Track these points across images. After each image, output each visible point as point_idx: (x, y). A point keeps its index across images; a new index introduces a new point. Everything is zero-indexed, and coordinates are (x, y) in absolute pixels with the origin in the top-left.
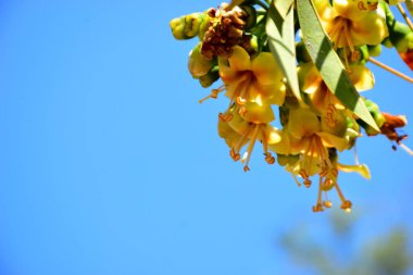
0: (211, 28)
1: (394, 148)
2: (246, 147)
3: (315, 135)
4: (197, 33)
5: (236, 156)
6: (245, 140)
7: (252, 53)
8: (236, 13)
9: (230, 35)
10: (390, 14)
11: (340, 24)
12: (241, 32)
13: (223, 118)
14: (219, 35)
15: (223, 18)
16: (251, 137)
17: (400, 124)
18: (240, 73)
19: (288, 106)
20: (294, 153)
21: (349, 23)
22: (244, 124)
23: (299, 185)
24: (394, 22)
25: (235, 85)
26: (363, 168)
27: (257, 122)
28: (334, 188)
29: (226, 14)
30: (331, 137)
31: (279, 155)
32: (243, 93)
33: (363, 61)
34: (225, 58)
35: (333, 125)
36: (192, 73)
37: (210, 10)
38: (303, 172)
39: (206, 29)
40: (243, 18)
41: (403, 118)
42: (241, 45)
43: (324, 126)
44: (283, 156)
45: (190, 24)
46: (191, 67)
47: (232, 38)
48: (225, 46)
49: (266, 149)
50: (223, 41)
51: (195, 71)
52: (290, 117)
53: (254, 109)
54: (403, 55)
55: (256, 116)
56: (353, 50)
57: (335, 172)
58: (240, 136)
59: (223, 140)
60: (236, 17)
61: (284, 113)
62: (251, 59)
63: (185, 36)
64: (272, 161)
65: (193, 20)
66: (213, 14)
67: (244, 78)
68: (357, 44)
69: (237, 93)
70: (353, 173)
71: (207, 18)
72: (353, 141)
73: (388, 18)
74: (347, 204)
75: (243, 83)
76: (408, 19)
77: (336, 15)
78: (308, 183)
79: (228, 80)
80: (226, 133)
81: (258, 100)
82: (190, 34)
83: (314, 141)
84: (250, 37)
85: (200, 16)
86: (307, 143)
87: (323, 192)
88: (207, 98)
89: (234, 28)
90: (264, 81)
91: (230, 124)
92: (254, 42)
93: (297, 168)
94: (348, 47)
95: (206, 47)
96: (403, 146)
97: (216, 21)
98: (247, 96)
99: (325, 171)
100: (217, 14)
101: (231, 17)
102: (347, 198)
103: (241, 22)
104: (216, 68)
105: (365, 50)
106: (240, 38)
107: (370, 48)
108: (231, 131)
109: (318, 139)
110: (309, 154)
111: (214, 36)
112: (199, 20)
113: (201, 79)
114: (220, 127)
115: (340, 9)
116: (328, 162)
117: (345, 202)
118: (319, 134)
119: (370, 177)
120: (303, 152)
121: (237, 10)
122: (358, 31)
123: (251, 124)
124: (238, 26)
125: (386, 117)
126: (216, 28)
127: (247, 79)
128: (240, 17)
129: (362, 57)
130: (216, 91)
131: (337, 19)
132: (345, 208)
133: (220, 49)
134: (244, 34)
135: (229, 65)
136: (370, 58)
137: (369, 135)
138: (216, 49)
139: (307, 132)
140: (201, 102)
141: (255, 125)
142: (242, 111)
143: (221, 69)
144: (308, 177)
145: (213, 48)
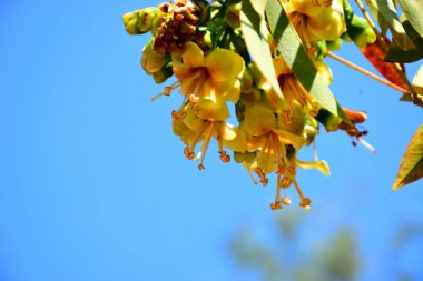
0: (163, 24)
1: (354, 144)
2: (200, 145)
3: (271, 132)
4: (150, 29)
5: (190, 155)
6: (200, 137)
7: (206, 49)
8: (189, 9)
9: (183, 31)
10: (349, 8)
11: (296, 19)
12: (194, 28)
13: (177, 116)
14: (171, 31)
15: (175, 14)
16: (206, 134)
17: (360, 120)
18: (194, 70)
19: (244, 103)
20: (251, 151)
21: (306, 18)
22: (198, 122)
23: (256, 183)
24: (352, 15)
25: (189, 81)
26: (322, 164)
27: (212, 120)
28: (293, 184)
29: (179, 9)
30: (286, 133)
31: (236, 153)
32: (196, 90)
33: (321, 57)
34: (178, 54)
35: (289, 123)
36: (145, 69)
37: (162, 5)
38: (259, 171)
39: (159, 25)
40: (196, 13)
41: (365, 116)
42: (195, 41)
43: (281, 123)
44: (240, 153)
45: (143, 19)
46: (144, 63)
47: (185, 34)
48: (178, 42)
49: (221, 147)
50: (176, 38)
51: (148, 67)
52: (246, 115)
53: (209, 106)
54: (364, 49)
55: (211, 114)
56: (309, 46)
57: (292, 170)
58: (193, 133)
59: (179, 137)
60: (189, 12)
61: (240, 110)
62: (205, 55)
63: (137, 30)
64: (227, 159)
65: (146, 14)
66: (165, 9)
67: (198, 75)
68: (313, 39)
69: (190, 90)
70: (312, 170)
71: (160, 13)
72: (311, 138)
73: (346, 12)
74: (306, 202)
75: (197, 80)
76: (367, 14)
77: (293, 10)
78: (265, 181)
79: (182, 77)
80: (181, 130)
81: (212, 96)
82: (142, 30)
83: (271, 138)
84: (204, 32)
85: (153, 11)
86: (264, 140)
87: (282, 190)
88: (160, 95)
89: (186, 24)
90: (219, 78)
91: (185, 121)
92: (208, 38)
93: (255, 165)
95: (158, 43)
96: (363, 141)
97: (169, 17)
99: (281, 170)
100: (169, 10)
101: (184, 13)
102: (305, 196)
103: (194, 17)
104: (170, 64)
105: (323, 45)
106: (193, 34)
107: (329, 43)
108: (186, 128)
109: (275, 136)
110: (267, 151)
111: (166, 32)
112: (152, 15)
113: (155, 75)
114: (174, 123)
115: (297, 3)
116: (285, 159)
117: (304, 200)
118: (276, 131)
119: (329, 173)
120: (260, 149)
121: (190, 5)
122: (315, 26)
123: (206, 121)
124: (191, 22)
126: (168, 24)
127: (202, 76)
128: (193, 13)
129: (320, 52)
130: (169, 88)
131: (293, 14)
132: (304, 206)
133: (173, 45)
134: (197, 29)
135: (182, 61)
136: (330, 53)
137: (328, 131)
138: (169, 45)
139: (263, 129)
140: (153, 99)
141: (210, 122)
142: (196, 109)
143: (175, 66)
144: (264, 175)
145: (165, 44)
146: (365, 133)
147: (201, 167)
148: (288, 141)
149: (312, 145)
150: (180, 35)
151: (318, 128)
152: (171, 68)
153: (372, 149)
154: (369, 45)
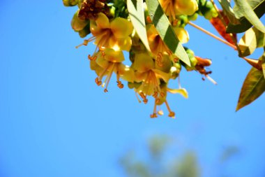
0: (85, 1)
1: (203, 79)
2: (105, 78)
3: (151, 71)
4: (77, 4)
5: (99, 83)
6: (105, 72)
7: (111, 17)
9: (96, 6)
12: (103, 4)
13: (91, 58)
14: (89, 5)
16: (109, 70)
17: (207, 64)
18: (103, 30)
19: (134, 52)
20: (138, 81)
22: (105, 63)
23: (140, 102)
25: (100, 37)
26: (182, 90)
27: (114, 61)
30: (160, 71)
31: (129, 83)
32: (103, 43)
33: (184, 25)
34: (93, 20)
35: (161, 65)
36: (73, 28)
38: (142, 94)
39: (82, 1)
41: (210, 62)
42: (104, 13)
43: (156, 65)
44: (131, 83)
46: (73, 24)
47: (98, 8)
48: (93, 12)
49: (118, 78)
50: (92, 10)
51: (75, 27)
52: (135, 59)
54: (212, 20)
55: (113, 58)
57: (164, 94)
58: (102, 69)
61: (132, 57)
62: (110, 22)
63: (70, 4)
64: (122, 86)
67: (105, 33)
68: (177, 14)
70: (177, 94)
72: (176, 75)
74: (172, 114)
75: (104, 37)
78: (146, 101)
79: (96, 34)
80: (95, 67)
82: (73, 4)
83: (150, 74)
84: (111, 7)
86: (146, 75)
88: (81, 45)
89: (99, 2)
90: (118, 36)
91: (97, 61)
92: (113, 11)
94: (172, 16)
95: (81, 13)
96: (209, 77)
98: (107, 45)
99: (156, 94)
102: (172, 110)
105: (185, 18)
106: (102, 8)
107: (189, 17)
108: (97, 66)
109: (153, 73)
110: (147, 82)
111: (86, 6)
113: (80, 32)
114: (91, 63)
116: (159, 87)
118: (153, 70)
119: (187, 97)
120: (144, 80)
123: (110, 62)
125: (198, 60)
126: (88, 1)
127: (108, 34)
129: (182, 22)
130: (87, 41)
132: (171, 116)
133: (90, 14)
134: (106, 5)
135: (96, 25)
136: (190, 22)
137: (188, 70)
138: (88, 14)
139: (146, 69)
140: (77, 47)
141: (113, 63)
143: (92, 29)
144: (145, 97)
145: (85, 14)
146: (210, 72)
147: (106, 90)
148: (160, 76)
149: (177, 78)
150: (95, 8)
151: (180, 69)
153: (214, 82)
154: (214, 18)
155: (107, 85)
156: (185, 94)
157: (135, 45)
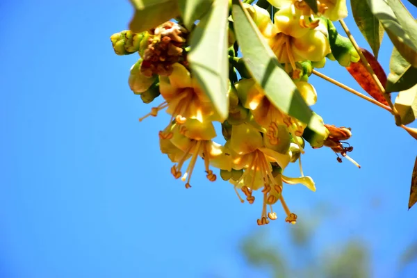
0: (150, 46)
1: (339, 160)
2: (187, 162)
3: (258, 150)
4: (138, 49)
5: (177, 174)
8: (176, 31)
9: (170, 53)
10: (333, 28)
11: (281, 40)
12: (180, 50)
13: (164, 136)
14: (158, 53)
15: (162, 36)
16: (193, 153)
17: (346, 136)
18: (181, 91)
19: (231, 122)
20: (237, 169)
21: (291, 39)
22: (185, 142)
23: (243, 201)
24: (336, 35)
25: (176, 102)
26: (308, 180)
27: (198, 139)
28: (279, 201)
29: (165, 32)
30: (272, 152)
31: (222, 171)
32: (183, 110)
33: (306, 76)
34: (165, 76)
35: (275, 143)
36: (132, 90)
38: (245, 189)
39: (146, 46)
40: (183, 35)
41: (350, 133)
42: (181, 62)
43: (267, 143)
44: (226, 171)
45: (131, 40)
46: (132, 83)
47: (173, 56)
48: (164, 64)
49: (207, 166)
50: (163, 60)
51: (135, 87)
52: (232, 133)
53: (195, 126)
55: (197, 133)
56: (294, 68)
57: (278, 188)
58: (180, 152)
59: (166, 155)
60: (176, 35)
61: (227, 129)
62: (191, 76)
63: (125, 51)
64: (214, 178)
66: (152, 31)
67: (185, 95)
69: (177, 111)
71: (147, 35)
72: (297, 155)
73: (330, 32)
74: (292, 218)
75: (184, 99)
77: (278, 32)
78: (252, 199)
79: (169, 97)
80: (168, 148)
81: (199, 116)
82: (130, 50)
83: (257, 156)
86: (250, 158)
87: (268, 206)
88: (147, 116)
89: (173, 46)
91: (173, 141)
94: (289, 64)
95: (145, 65)
96: (348, 157)
97: (156, 39)
98: (187, 114)
99: (267, 188)
100: (156, 32)
101: (170, 35)
102: (291, 212)
103: (180, 39)
104: (158, 84)
105: (308, 65)
106: (179, 56)
108: (172, 147)
109: (261, 154)
110: (253, 168)
111: (153, 54)
113: (143, 95)
115: (281, 25)
116: (271, 176)
117: (290, 215)
118: (261, 150)
119: (314, 188)
121: (177, 27)
122: (300, 47)
123: (192, 140)
124: (177, 44)
125: (330, 130)
126: (156, 46)
127: (189, 96)
128: (180, 35)
129: (305, 71)
130: (156, 109)
131: (279, 35)
132: (290, 221)
133: (160, 67)
134: (184, 50)
135: (168, 82)
136: (314, 70)
137: (314, 147)
138: (156, 67)
139: (250, 148)
140: (140, 120)
141: (197, 141)
142: (183, 129)
143: (162, 86)
144: (251, 193)
145: (152, 66)
146: (350, 149)
147: (188, 185)
148: (273, 159)
149: (298, 161)
150: (167, 57)
151: (303, 146)
152: (158, 87)
153: (357, 164)
154: (353, 63)
155: (189, 177)
156: (311, 184)
157: (232, 112)
